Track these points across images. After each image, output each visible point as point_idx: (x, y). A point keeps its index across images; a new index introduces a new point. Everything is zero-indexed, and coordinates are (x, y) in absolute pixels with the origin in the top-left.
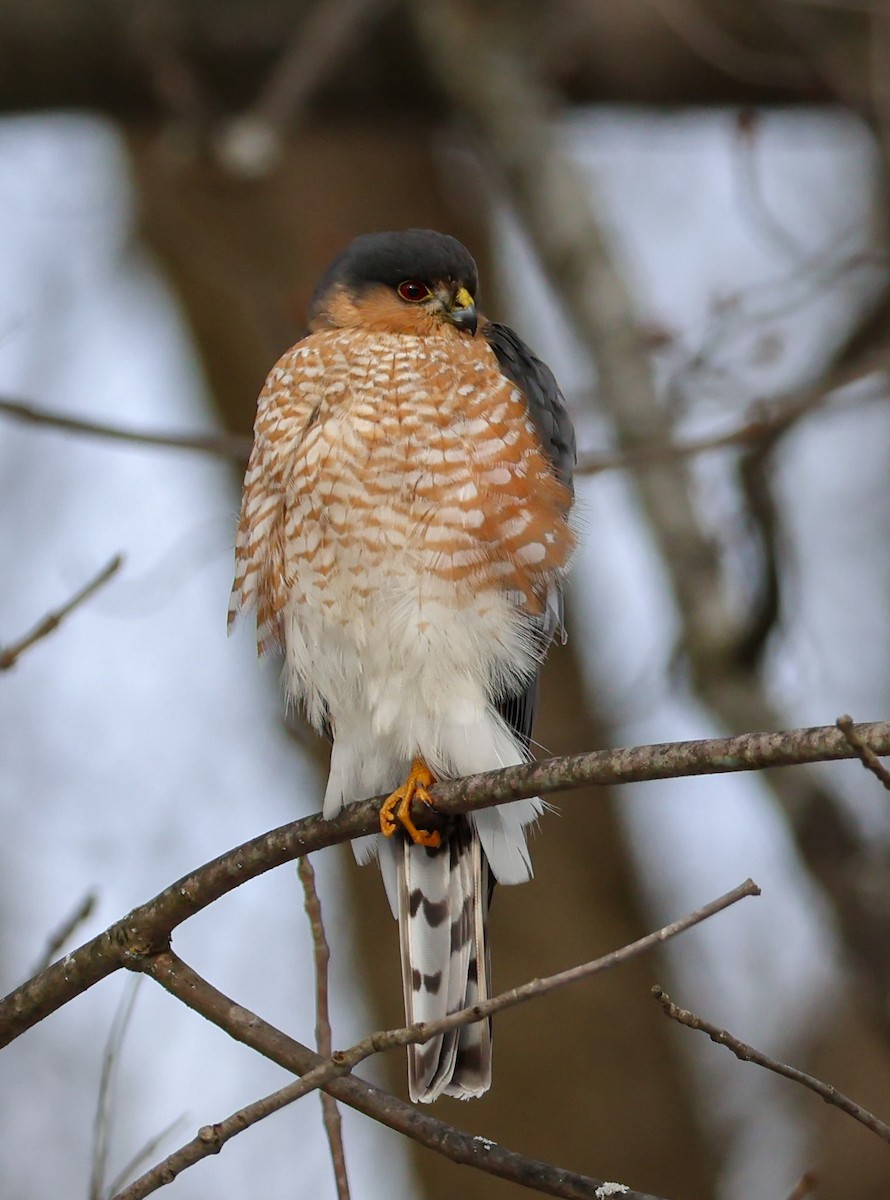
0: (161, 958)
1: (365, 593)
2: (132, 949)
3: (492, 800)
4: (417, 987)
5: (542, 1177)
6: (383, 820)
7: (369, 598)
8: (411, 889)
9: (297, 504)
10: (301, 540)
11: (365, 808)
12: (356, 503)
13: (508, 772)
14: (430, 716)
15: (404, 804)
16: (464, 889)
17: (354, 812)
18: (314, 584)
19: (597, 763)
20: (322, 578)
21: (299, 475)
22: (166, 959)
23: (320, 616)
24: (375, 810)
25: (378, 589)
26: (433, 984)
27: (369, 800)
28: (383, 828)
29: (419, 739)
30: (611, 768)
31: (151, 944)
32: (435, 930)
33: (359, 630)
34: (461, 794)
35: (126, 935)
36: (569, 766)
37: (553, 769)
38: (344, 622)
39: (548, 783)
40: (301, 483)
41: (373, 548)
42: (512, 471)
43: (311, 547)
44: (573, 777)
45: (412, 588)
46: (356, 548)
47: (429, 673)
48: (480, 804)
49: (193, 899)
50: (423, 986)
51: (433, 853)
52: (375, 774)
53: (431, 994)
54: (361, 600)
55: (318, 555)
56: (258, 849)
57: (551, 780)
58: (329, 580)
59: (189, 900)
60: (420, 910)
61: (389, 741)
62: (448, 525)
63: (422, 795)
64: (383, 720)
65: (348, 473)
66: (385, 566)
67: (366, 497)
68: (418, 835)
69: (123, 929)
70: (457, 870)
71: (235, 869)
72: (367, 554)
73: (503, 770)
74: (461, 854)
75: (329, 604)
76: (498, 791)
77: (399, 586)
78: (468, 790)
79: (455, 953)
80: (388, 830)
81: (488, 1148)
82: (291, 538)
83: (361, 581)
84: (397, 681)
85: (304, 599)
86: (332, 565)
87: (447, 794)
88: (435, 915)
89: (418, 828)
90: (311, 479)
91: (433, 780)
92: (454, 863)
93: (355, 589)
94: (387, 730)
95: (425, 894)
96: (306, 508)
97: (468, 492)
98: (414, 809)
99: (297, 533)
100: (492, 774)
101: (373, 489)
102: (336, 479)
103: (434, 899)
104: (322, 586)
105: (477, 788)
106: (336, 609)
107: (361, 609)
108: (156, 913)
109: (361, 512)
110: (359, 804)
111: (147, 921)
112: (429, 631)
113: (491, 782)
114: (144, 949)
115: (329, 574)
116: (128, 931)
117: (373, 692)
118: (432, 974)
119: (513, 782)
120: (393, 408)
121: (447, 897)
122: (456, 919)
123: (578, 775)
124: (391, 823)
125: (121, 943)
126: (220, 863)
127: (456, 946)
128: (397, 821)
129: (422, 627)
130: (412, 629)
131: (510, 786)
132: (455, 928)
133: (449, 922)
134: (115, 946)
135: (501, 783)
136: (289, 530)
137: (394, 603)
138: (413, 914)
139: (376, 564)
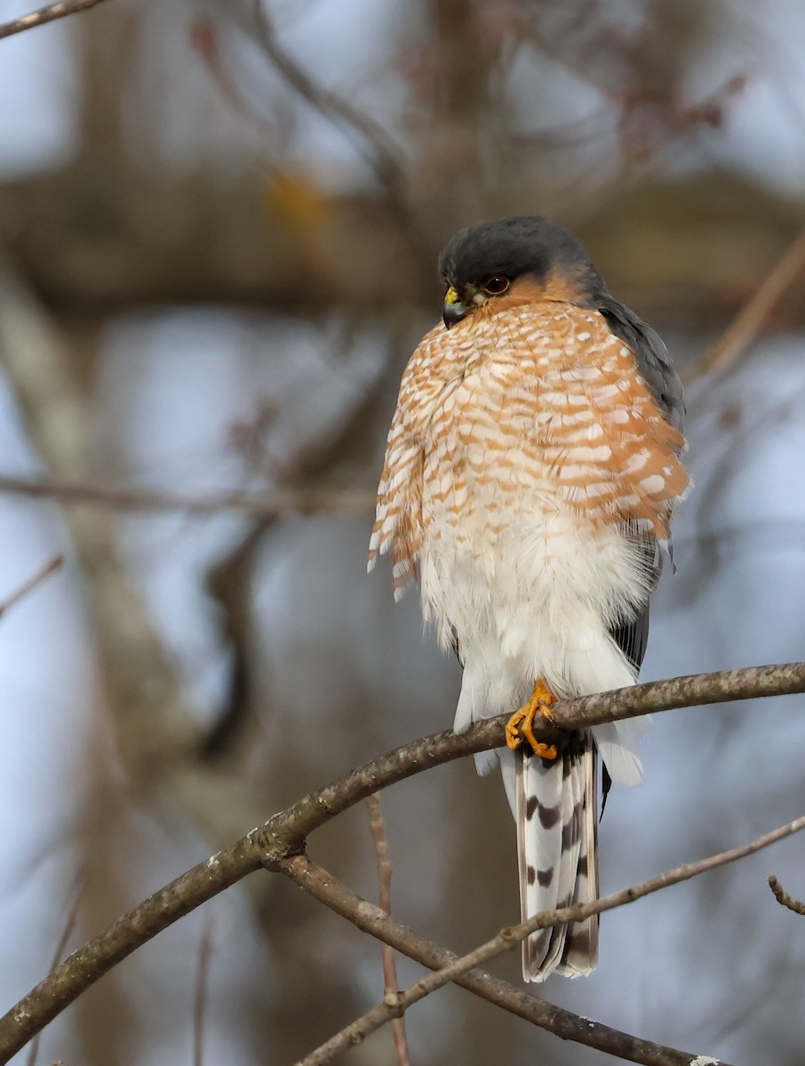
0: (298, 859)
1: (497, 530)
2: (272, 852)
3: (610, 717)
4: (531, 881)
5: (642, 1051)
6: (508, 735)
7: (501, 533)
8: (528, 796)
9: (435, 447)
10: (436, 481)
11: (490, 725)
12: (492, 445)
13: (623, 692)
14: (556, 639)
15: (528, 720)
16: (574, 795)
17: (480, 729)
18: (447, 522)
19: (706, 684)
20: (454, 516)
21: (437, 422)
22: (302, 860)
23: (453, 550)
24: (501, 727)
25: (508, 525)
26: (545, 879)
27: (494, 718)
28: (508, 741)
29: (545, 663)
30: (720, 688)
31: (289, 847)
32: (548, 831)
33: (489, 562)
34: (580, 711)
35: (267, 839)
36: (680, 687)
37: (666, 689)
38: (476, 557)
39: (661, 702)
40: (439, 428)
41: (505, 487)
42: (629, 413)
43: (445, 488)
44: (685, 695)
45: (539, 526)
46: (490, 488)
47: (554, 602)
48: (597, 721)
49: (329, 806)
50: (536, 881)
51: (548, 764)
52: (501, 695)
53: (543, 888)
54: (493, 537)
55: (450, 495)
56: (391, 762)
57: (663, 699)
58: (461, 519)
59: (326, 808)
60: (536, 814)
61: (515, 664)
62: (579, 463)
63: (545, 711)
64: (511, 644)
65: (485, 416)
66: (516, 505)
67: (502, 439)
68: (539, 748)
69: (264, 833)
70: (569, 779)
71: (370, 780)
72: (500, 492)
73: (620, 690)
74: (573, 765)
75: (461, 539)
76: (615, 709)
77: (528, 525)
78: (586, 709)
79: (566, 852)
80: (513, 743)
81: (592, 1025)
82: (428, 481)
83: (493, 518)
84: (525, 610)
85: (439, 535)
86: (463, 505)
87: (567, 712)
88: (549, 818)
89: (539, 741)
90: (448, 423)
91: (553, 700)
92: (566, 773)
93: (488, 525)
94: (515, 654)
95: (540, 800)
96: (441, 451)
97: (594, 432)
98: (536, 726)
99: (433, 477)
100: (609, 694)
101: (507, 430)
102: (474, 422)
103: (548, 805)
104: (454, 523)
105: (595, 706)
106: (468, 545)
107: (493, 544)
108: (295, 819)
109: (496, 454)
110: (485, 722)
111: (286, 826)
112: (554, 563)
113: (608, 700)
114: (283, 851)
115: (460, 514)
116: (268, 835)
117: (502, 622)
118: (544, 870)
119: (628, 701)
120: (527, 353)
121: (559, 803)
122: (567, 822)
123: (689, 694)
124: (515, 737)
125: (262, 845)
126: (355, 775)
127: (566, 845)
128: (521, 736)
129: (547, 560)
130: (539, 562)
131: (625, 704)
132: (565, 831)
133: (560, 825)
134: (257, 849)
135: (617, 702)
136: (427, 474)
137: (523, 538)
138: (529, 817)
139: (508, 503)
